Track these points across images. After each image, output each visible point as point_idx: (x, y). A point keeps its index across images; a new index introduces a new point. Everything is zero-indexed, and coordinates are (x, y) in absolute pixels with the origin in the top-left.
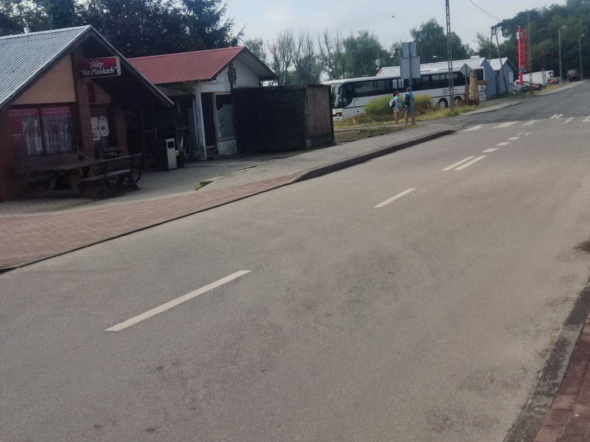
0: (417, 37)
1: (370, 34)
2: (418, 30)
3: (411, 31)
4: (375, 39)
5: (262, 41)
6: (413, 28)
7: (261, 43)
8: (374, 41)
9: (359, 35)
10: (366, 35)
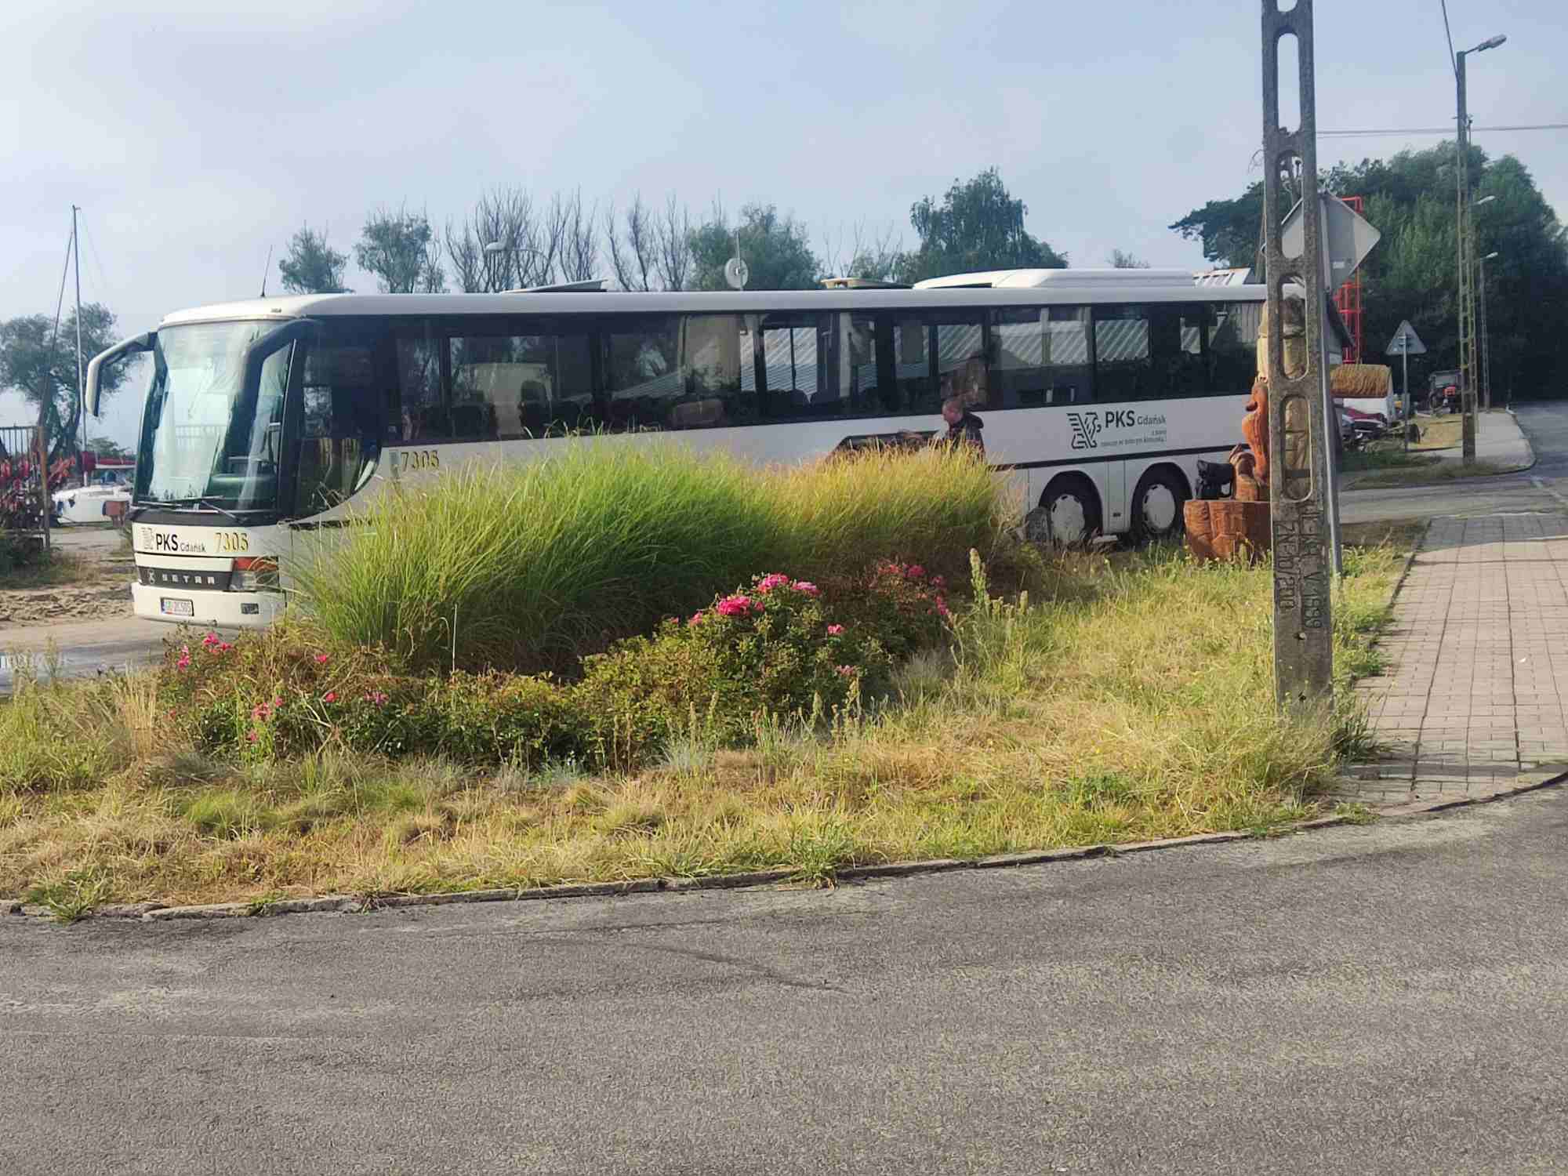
0: (933, 232)
1: (780, 219)
2: (938, 209)
3: (913, 209)
4: (794, 236)
5: (427, 227)
6: (921, 201)
7: (424, 234)
8: (793, 245)
9: (745, 222)
10: (767, 221)
